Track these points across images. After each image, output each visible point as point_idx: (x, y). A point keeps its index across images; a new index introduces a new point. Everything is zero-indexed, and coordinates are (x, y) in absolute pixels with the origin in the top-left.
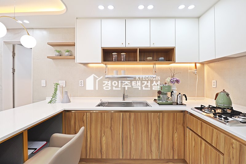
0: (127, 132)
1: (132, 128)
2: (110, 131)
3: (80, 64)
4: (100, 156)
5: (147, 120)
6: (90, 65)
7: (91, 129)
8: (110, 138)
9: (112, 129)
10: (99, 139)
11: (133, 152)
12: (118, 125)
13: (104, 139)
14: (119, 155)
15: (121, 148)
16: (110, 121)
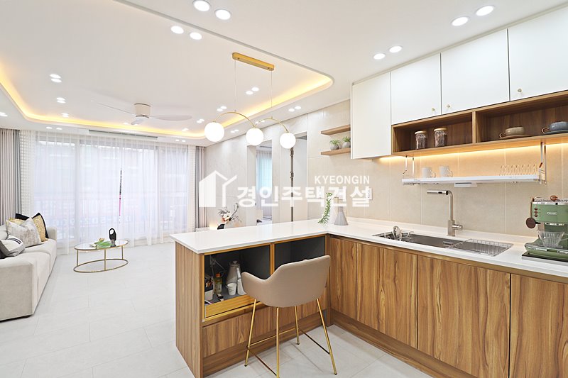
0: (426, 299)
1: (436, 292)
2: (393, 284)
3: (364, 161)
4: (376, 325)
5: (473, 282)
6: (381, 159)
7: (362, 272)
8: (393, 299)
9: (397, 282)
10: (375, 293)
11: (440, 346)
12: (408, 278)
13: (382, 296)
14: (410, 337)
15: (414, 327)
16: (392, 266)
